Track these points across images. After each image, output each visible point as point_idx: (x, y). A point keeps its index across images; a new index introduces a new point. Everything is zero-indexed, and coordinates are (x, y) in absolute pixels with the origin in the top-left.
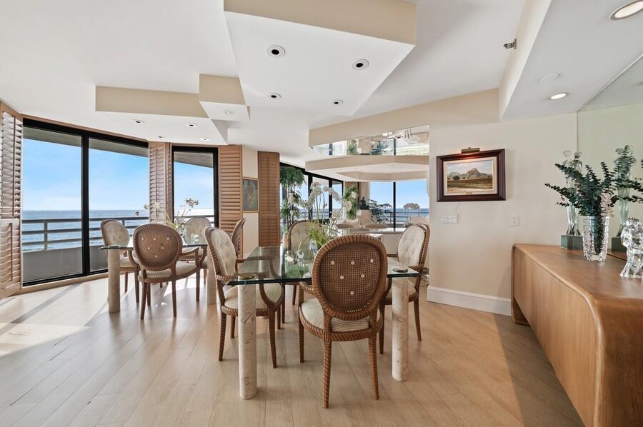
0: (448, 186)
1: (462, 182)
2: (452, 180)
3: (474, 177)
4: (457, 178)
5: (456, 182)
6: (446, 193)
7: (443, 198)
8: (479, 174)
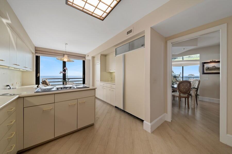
0: (206, 70)
1: (210, 69)
2: (207, 68)
3: (214, 68)
4: (208, 68)
5: (208, 69)
6: (205, 72)
7: (204, 73)
8: (216, 67)
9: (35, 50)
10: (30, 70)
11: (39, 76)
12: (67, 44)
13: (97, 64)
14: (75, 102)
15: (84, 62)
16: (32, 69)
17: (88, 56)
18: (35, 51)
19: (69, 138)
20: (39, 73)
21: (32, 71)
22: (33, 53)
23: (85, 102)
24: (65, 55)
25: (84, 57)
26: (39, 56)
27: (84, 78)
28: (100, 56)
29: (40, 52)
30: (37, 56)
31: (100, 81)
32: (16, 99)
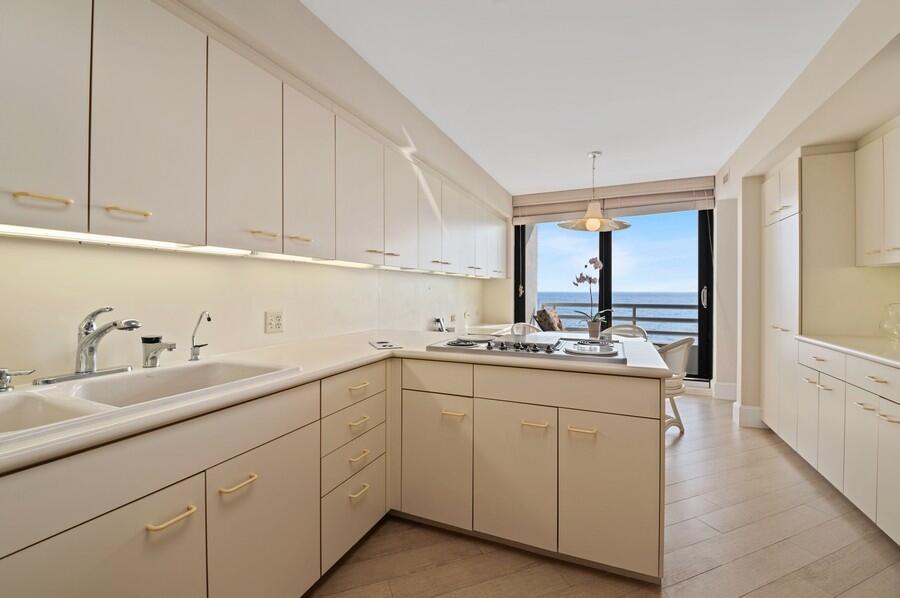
9: (515, 208)
10: (495, 275)
11: (524, 294)
12: (598, 153)
13: (778, 216)
14: (547, 418)
15: (706, 219)
16: (504, 270)
17: (726, 179)
18: (510, 210)
19: (518, 571)
20: (524, 285)
21: (504, 277)
22: (506, 220)
23: (595, 434)
24: (591, 205)
25: (707, 191)
26: (523, 226)
27: (704, 304)
28: (801, 160)
29: (526, 211)
30: (517, 228)
31: (801, 333)
32: (385, 359)
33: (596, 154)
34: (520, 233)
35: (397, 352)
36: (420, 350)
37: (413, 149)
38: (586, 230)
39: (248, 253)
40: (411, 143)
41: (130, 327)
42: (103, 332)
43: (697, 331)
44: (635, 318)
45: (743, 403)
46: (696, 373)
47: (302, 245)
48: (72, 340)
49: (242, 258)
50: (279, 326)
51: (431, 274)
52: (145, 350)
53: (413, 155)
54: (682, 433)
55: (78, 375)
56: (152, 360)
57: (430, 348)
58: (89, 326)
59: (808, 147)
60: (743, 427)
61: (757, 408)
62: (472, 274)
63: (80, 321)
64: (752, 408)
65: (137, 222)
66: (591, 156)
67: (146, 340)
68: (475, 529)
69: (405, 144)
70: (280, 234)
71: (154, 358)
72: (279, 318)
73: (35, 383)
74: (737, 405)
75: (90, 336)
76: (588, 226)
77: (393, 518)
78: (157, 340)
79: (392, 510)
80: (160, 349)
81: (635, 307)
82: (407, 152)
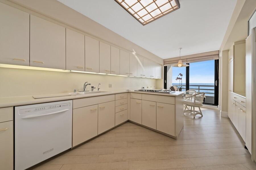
10: (158, 78)
11: (166, 82)
13: (230, 61)
16: (161, 77)
18: (163, 63)
20: (166, 80)
21: (161, 79)
23: (163, 107)
24: (179, 61)
25: (217, 54)
26: (166, 66)
27: (216, 85)
28: (234, 46)
29: (167, 63)
30: (165, 67)
31: (234, 92)
32: (127, 92)
33: (181, 49)
34: (166, 68)
35: (129, 91)
36: (133, 91)
37: (135, 53)
38: (178, 67)
39: (106, 74)
40: (134, 51)
41: (90, 84)
42: (87, 85)
43: (214, 93)
44: (199, 89)
45: (222, 111)
46: (214, 103)
47: (114, 72)
48: (83, 86)
49: (105, 75)
50: (111, 86)
51: (141, 78)
52: (92, 89)
53: (135, 54)
54: (202, 116)
55: (83, 91)
56: (92, 90)
57: (135, 91)
58: (85, 84)
59: (236, 42)
60: (221, 117)
61: (227, 112)
62: (152, 78)
63: (84, 84)
64: (226, 112)
65: (90, 70)
66: (179, 49)
67: (92, 87)
68: (142, 124)
69: (133, 52)
70: (110, 71)
71: (93, 90)
72: (111, 85)
73: (79, 92)
74: (221, 111)
75: (85, 86)
76: (178, 66)
77: (128, 121)
78: (93, 87)
79: (129, 120)
80: (93, 88)
81: (199, 86)
82: (134, 53)
